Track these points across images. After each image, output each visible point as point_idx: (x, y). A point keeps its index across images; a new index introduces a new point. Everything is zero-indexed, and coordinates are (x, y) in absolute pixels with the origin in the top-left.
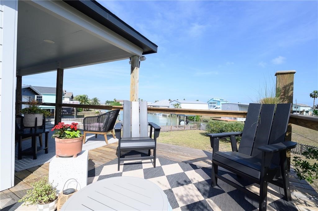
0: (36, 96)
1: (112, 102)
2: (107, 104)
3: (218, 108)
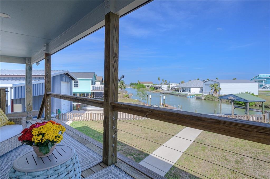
0: (73, 81)
1: (136, 84)
2: (132, 86)
3: (268, 88)
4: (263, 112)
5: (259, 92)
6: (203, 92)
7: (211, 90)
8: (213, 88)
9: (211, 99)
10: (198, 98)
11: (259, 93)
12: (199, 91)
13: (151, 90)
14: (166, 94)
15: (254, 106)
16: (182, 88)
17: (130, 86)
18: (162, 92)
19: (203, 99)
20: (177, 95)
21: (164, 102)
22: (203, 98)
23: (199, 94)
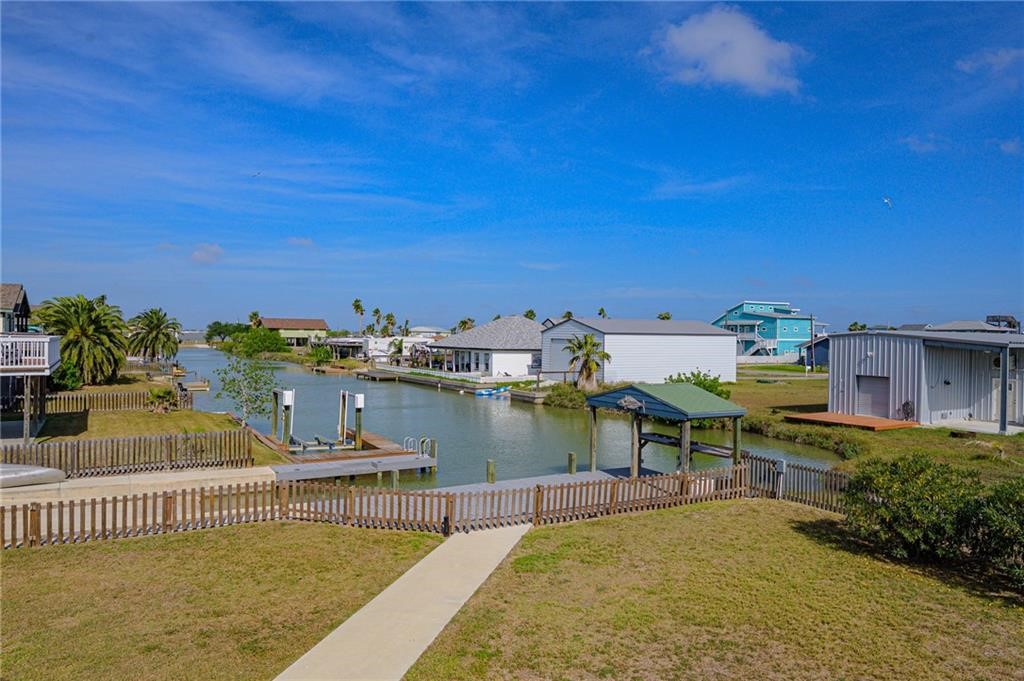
1: (240, 328)
2: (217, 339)
3: (768, 354)
4: (735, 459)
5: (741, 369)
6: (543, 370)
7: (572, 361)
8: (579, 353)
9: (571, 400)
10: (520, 401)
11: (738, 374)
12: (528, 366)
13: (315, 359)
14: (381, 380)
15: (718, 428)
16: (457, 351)
17: (209, 339)
18: (365, 370)
19: (540, 401)
20: (432, 386)
21: (359, 426)
22: (540, 397)
23: (524, 380)
